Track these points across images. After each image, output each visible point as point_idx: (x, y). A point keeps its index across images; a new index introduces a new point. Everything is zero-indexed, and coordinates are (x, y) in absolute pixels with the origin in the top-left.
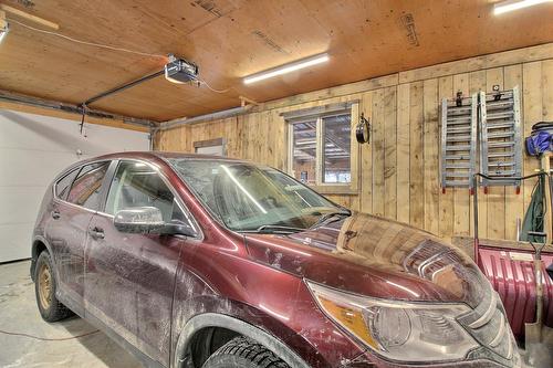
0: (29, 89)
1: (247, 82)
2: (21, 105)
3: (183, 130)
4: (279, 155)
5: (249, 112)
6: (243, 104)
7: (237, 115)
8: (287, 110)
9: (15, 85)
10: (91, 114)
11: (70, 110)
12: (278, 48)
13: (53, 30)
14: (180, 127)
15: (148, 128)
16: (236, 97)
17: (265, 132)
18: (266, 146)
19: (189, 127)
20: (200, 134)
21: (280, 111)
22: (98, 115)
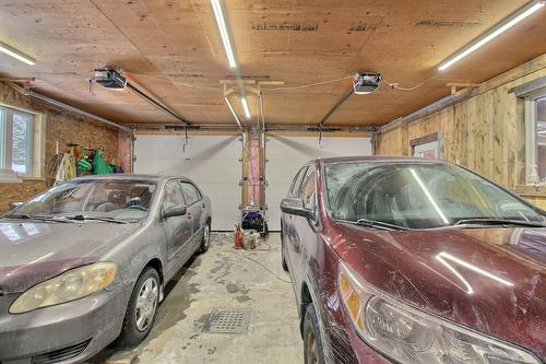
0: (288, 121)
1: (442, 68)
2: (288, 132)
3: (399, 129)
4: (510, 145)
5: (467, 97)
6: (453, 91)
7: (454, 103)
8: (519, 82)
9: (282, 121)
10: (326, 130)
11: (312, 130)
12: (458, 24)
13: (282, 86)
14: (397, 128)
15: (370, 134)
16: (444, 86)
17: (489, 119)
18: (491, 134)
19: (405, 126)
20: (416, 131)
21: (509, 86)
22: (331, 130)
